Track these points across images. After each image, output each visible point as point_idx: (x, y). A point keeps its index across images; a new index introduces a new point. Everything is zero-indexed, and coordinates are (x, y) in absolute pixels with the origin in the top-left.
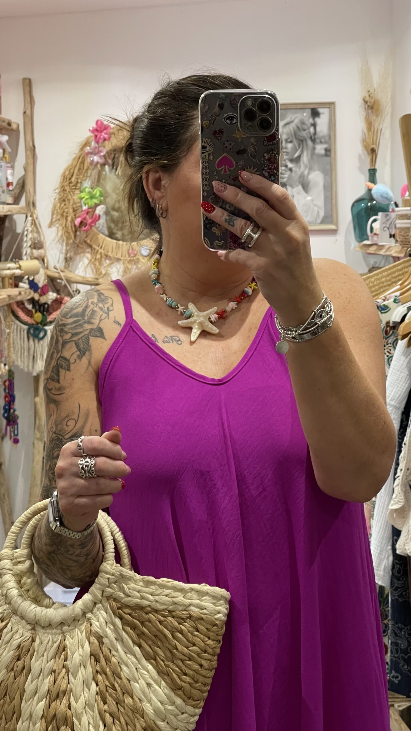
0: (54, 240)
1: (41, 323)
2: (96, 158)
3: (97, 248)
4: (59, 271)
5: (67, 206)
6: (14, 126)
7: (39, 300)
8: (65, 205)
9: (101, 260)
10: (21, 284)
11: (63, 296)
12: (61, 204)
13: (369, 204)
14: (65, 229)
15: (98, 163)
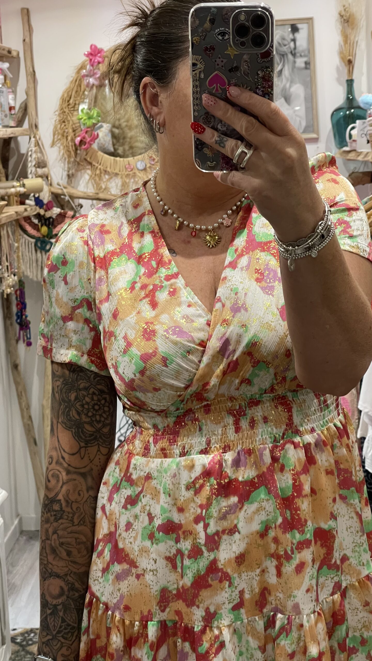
0: (56, 159)
1: (47, 236)
2: (91, 80)
3: (97, 165)
4: (62, 187)
5: (67, 127)
6: (14, 54)
7: (44, 215)
8: (65, 125)
9: (100, 176)
10: (27, 202)
11: (67, 210)
12: (61, 125)
13: (348, 112)
14: (66, 148)
15: (93, 85)
